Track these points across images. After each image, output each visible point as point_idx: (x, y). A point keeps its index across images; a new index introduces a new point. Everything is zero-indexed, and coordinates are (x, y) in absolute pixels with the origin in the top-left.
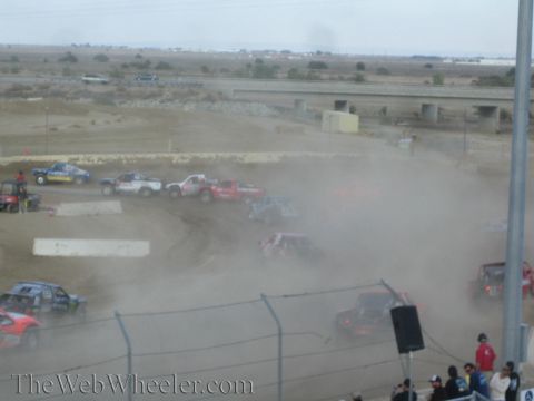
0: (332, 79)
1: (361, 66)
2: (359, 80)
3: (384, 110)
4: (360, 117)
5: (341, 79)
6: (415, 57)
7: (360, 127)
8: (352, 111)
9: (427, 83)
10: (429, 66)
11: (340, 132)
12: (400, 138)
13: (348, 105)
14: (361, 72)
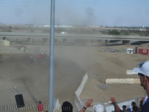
0: (2, 31)
1: (10, 27)
2: (10, 31)
3: (17, 40)
4: (10, 42)
5: (5, 31)
6: (26, 25)
7: (10, 44)
8: (8, 40)
9: (29, 32)
10: (29, 27)
11: (4, 46)
12: (21, 47)
13: (7, 38)
14: (11, 29)
